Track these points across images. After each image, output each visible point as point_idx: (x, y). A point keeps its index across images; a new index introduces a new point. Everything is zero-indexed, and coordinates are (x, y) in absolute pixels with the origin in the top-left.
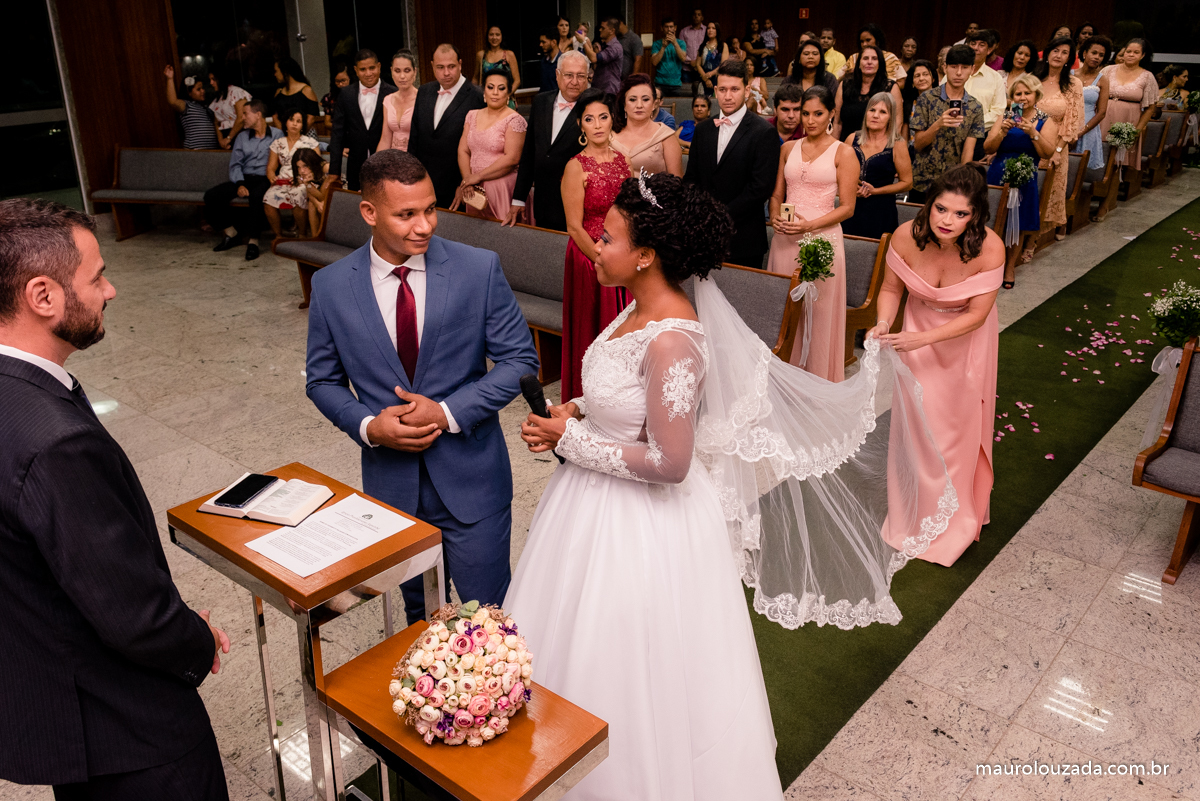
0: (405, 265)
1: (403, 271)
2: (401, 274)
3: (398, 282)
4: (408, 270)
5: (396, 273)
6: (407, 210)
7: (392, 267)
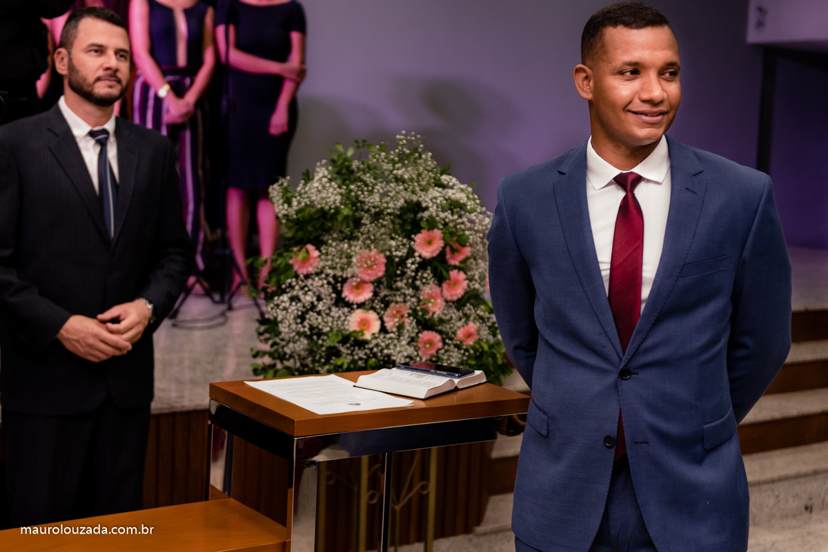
0: (637, 170)
1: (630, 179)
2: (627, 183)
3: (621, 194)
4: (639, 179)
5: (620, 181)
6: (630, 64)
7: (617, 172)
